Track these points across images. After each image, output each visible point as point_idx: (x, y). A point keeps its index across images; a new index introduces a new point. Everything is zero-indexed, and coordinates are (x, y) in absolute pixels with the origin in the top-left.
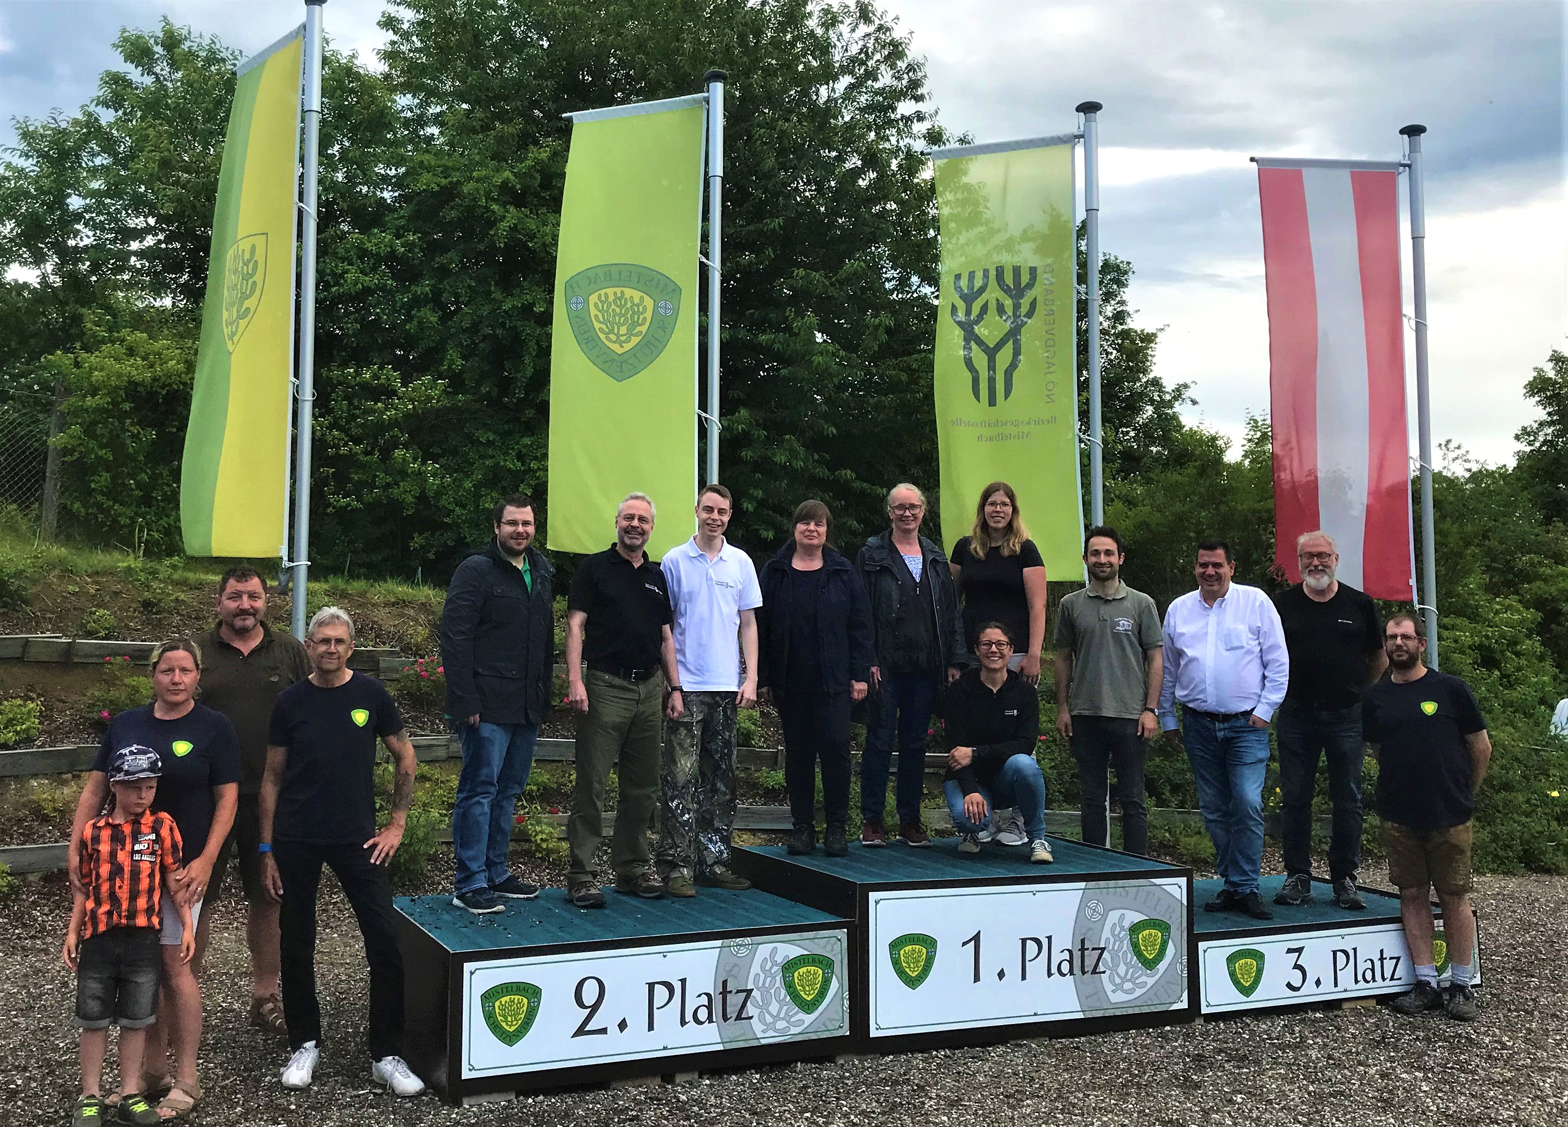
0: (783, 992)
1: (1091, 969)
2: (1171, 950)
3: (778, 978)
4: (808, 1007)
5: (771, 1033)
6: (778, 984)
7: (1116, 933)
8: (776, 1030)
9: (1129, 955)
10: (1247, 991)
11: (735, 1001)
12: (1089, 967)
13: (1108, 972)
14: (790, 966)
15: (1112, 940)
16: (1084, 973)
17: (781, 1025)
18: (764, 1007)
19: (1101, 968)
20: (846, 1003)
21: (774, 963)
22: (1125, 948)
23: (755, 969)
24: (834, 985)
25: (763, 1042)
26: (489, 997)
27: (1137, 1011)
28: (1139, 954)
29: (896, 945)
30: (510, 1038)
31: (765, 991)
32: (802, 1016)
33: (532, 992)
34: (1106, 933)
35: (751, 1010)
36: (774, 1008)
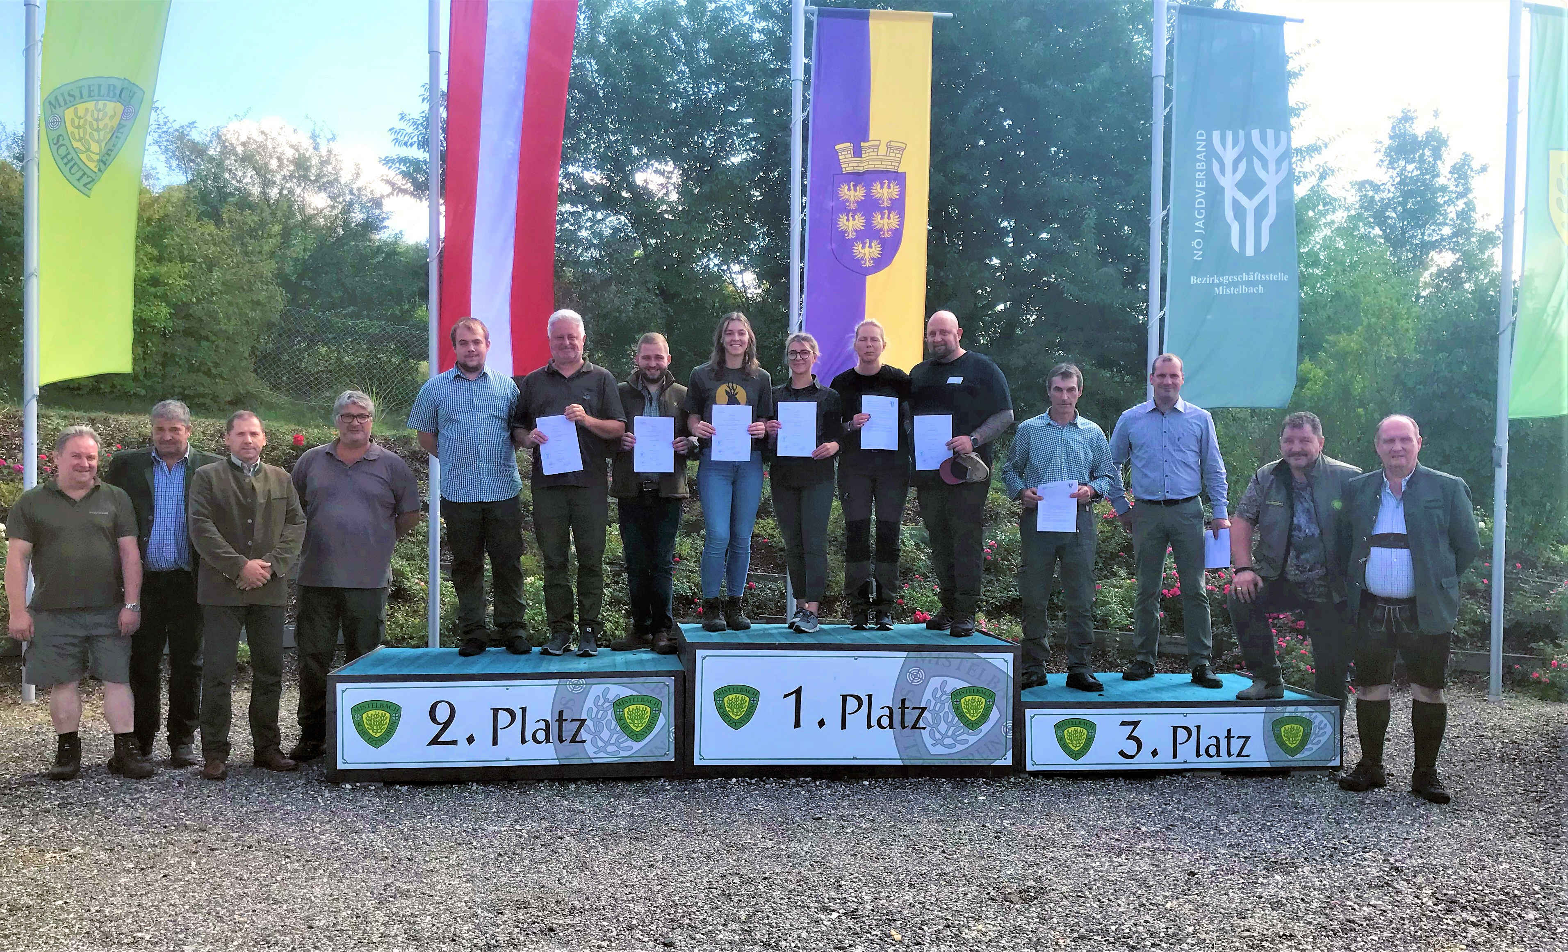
0: (614, 723)
1: (911, 725)
2: (995, 715)
3: (610, 712)
4: (637, 737)
5: (602, 755)
6: (609, 717)
7: (938, 696)
8: (606, 753)
9: (951, 716)
10: (1075, 755)
11: (569, 728)
12: (909, 721)
13: (928, 729)
14: (620, 704)
15: (933, 702)
16: (903, 727)
17: (610, 749)
18: (596, 735)
19: (921, 724)
20: (672, 736)
21: (606, 700)
22: (946, 709)
23: (589, 703)
24: (661, 721)
25: (595, 761)
26: (358, 710)
27: (957, 763)
28: (961, 716)
29: (720, 694)
30: (376, 743)
31: (597, 722)
32: (630, 743)
33: (394, 709)
34: (927, 695)
35: (584, 735)
36: (605, 734)
